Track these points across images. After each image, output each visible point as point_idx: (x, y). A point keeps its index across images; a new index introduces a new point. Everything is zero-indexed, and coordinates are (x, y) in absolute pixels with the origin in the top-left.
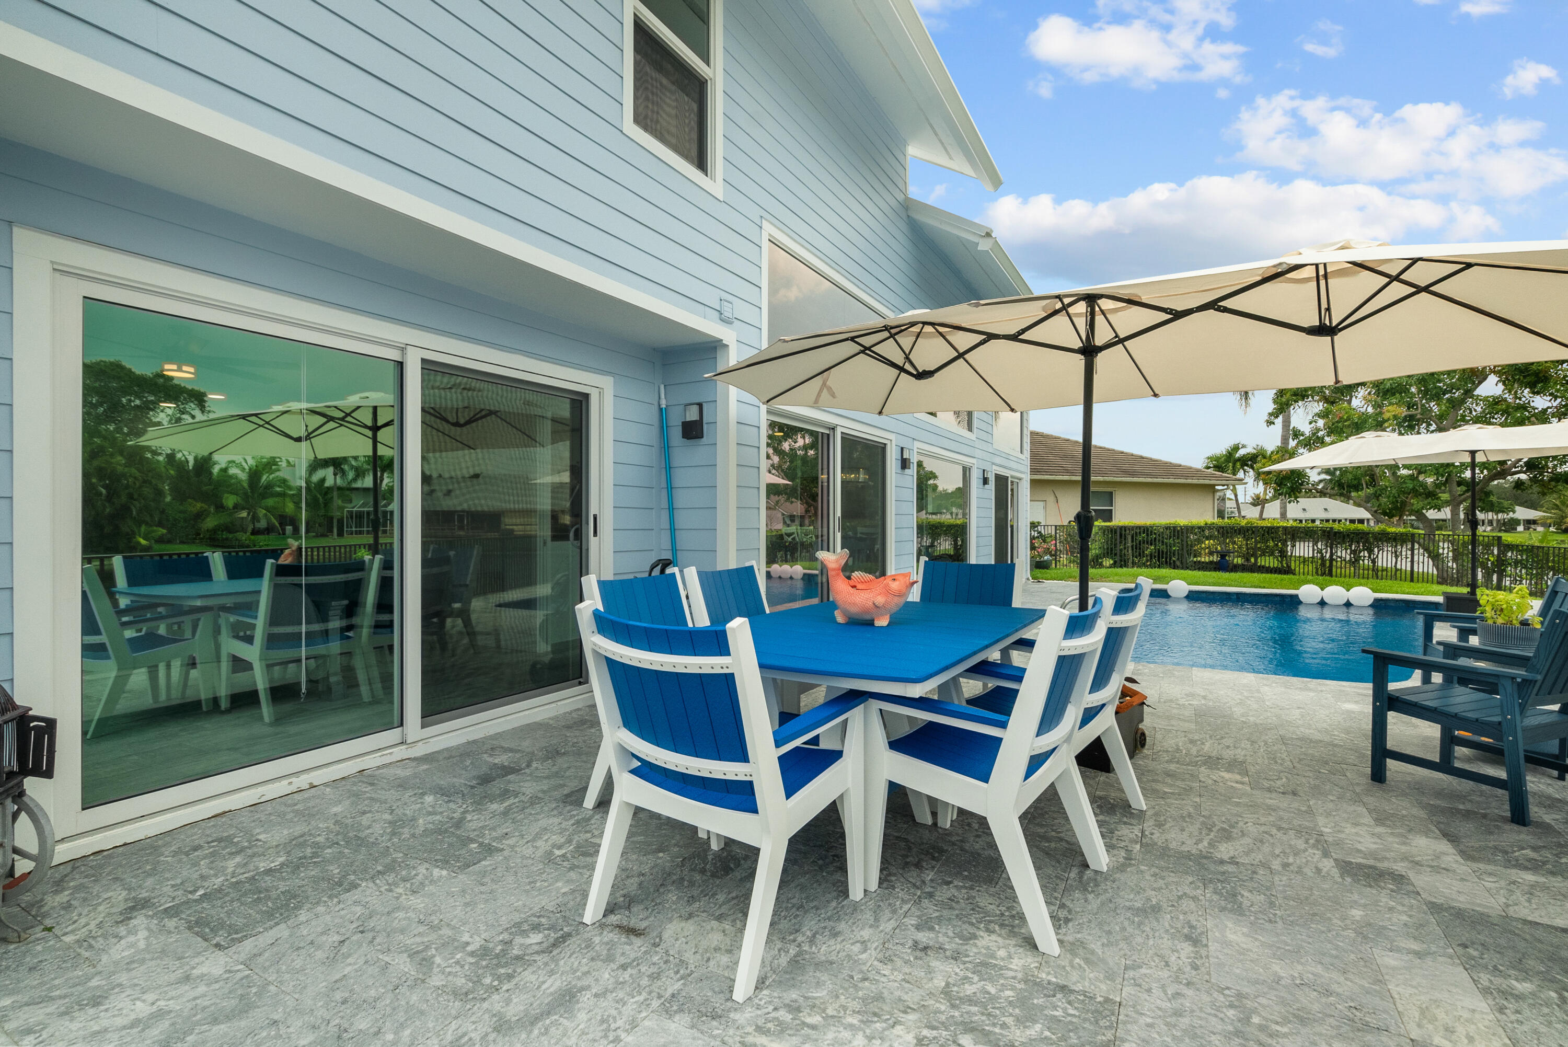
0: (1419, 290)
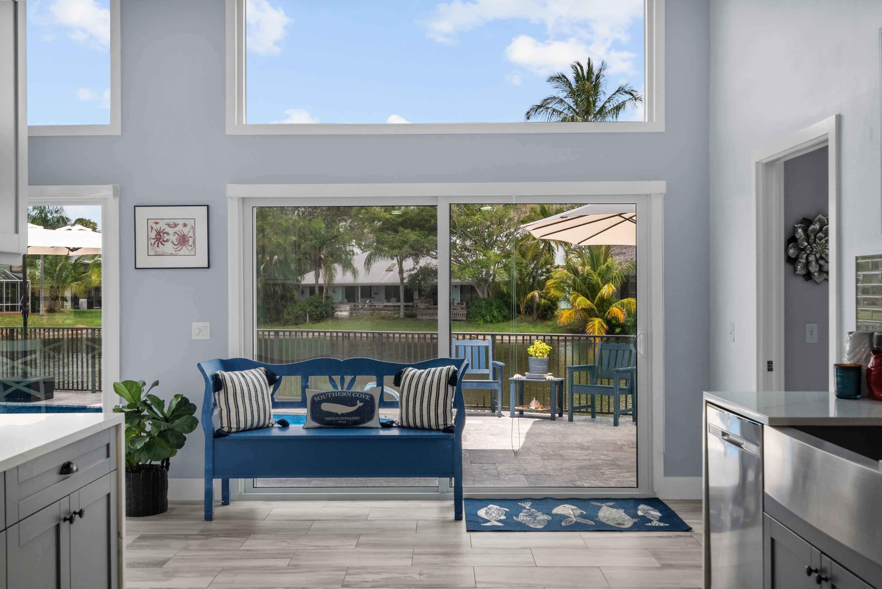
0: (626, 219)
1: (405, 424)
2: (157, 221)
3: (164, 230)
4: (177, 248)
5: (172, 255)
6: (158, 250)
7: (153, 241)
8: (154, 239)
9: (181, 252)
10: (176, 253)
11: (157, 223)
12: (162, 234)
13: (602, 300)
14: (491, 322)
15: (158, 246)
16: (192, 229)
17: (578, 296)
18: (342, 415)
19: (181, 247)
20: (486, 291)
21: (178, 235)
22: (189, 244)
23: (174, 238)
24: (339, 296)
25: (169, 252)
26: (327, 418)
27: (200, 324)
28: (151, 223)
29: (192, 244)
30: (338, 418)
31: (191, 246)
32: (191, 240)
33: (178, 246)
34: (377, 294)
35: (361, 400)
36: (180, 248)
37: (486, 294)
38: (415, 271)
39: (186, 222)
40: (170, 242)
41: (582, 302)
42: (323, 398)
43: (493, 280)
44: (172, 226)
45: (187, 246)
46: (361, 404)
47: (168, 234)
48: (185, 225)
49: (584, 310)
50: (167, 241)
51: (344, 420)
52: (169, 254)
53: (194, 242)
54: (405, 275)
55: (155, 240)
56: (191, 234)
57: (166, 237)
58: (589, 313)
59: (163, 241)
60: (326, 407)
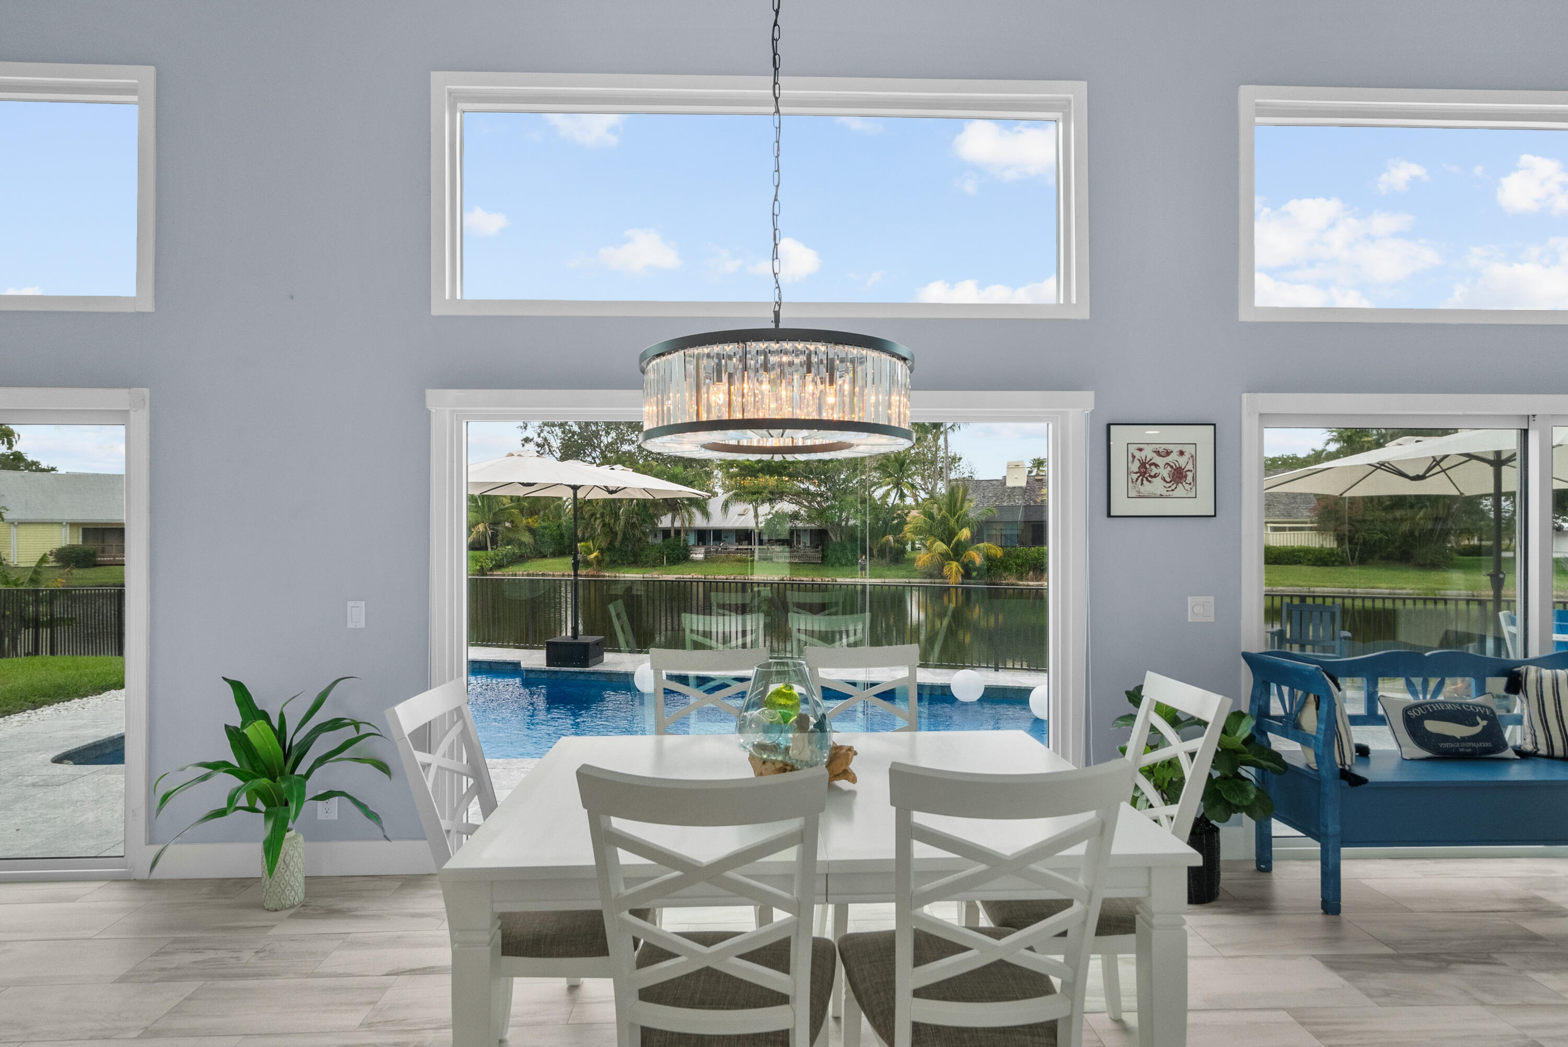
1: (1543, 750)
2: (1141, 446)
3: (1151, 460)
4: (1170, 487)
5: (1161, 496)
6: (1142, 489)
7: (1135, 476)
8: (1137, 473)
9: (1175, 494)
10: (1168, 493)
11: (1140, 450)
12: (1148, 466)
13: (959, 543)
14: (846, 565)
15: (1142, 484)
16: (1191, 459)
17: (935, 541)
18: (1463, 739)
19: (1175, 485)
20: (838, 535)
21: (1172, 467)
22: (1187, 481)
23: (1165, 472)
24: (692, 540)
25: (1158, 493)
26: (1442, 745)
27: (1201, 599)
28: (1132, 449)
29: (1191, 481)
30: (1458, 745)
31: (1190, 484)
32: (1190, 475)
33: (1170, 484)
34: (727, 537)
35: (1484, 717)
36: (1173, 487)
37: (839, 539)
38: (771, 516)
39: (1184, 448)
40: (1159, 478)
41: (941, 547)
42: (1422, 714)
43: (846, 524)
44: (1163, 454)
45: (1184, 483)
46: (1485, 723)
47: (1156, 466)
48: (1182, 453)
49: (942, 554)
50: (1155, 476)
51: (1468, 748)
52: (1158, 495)
53: (1194, 479)
54: (761, 519)
55: (1139, 474)
56: (1190, 467)
57: (1154, 470)
58: (946, 557)
59: (1150, 476)
60: (1432, 726)
